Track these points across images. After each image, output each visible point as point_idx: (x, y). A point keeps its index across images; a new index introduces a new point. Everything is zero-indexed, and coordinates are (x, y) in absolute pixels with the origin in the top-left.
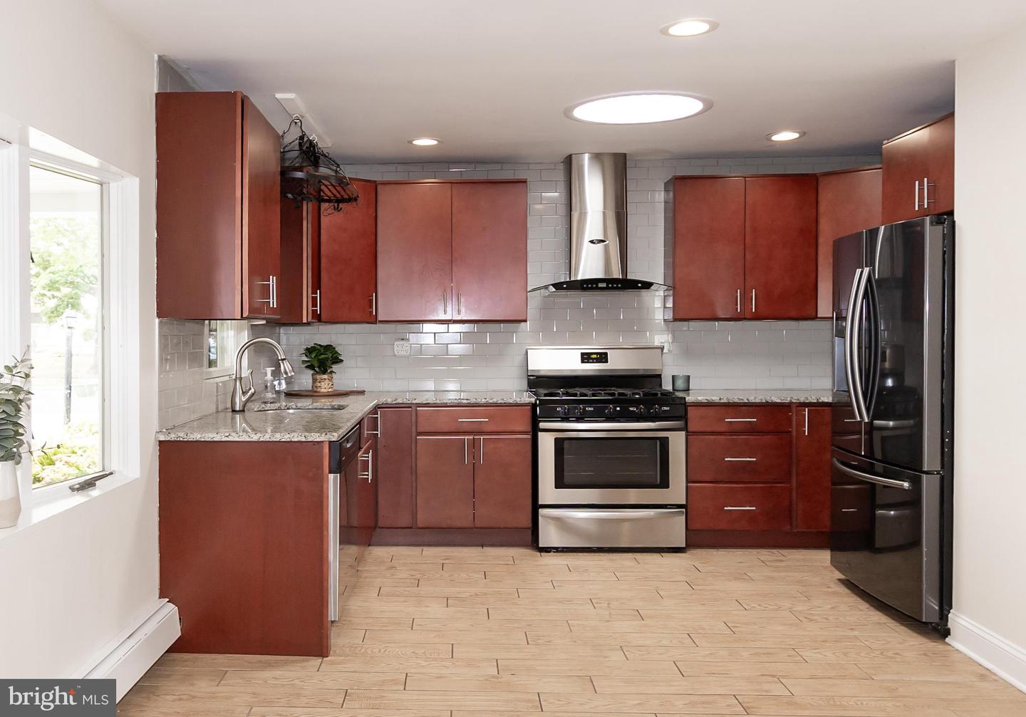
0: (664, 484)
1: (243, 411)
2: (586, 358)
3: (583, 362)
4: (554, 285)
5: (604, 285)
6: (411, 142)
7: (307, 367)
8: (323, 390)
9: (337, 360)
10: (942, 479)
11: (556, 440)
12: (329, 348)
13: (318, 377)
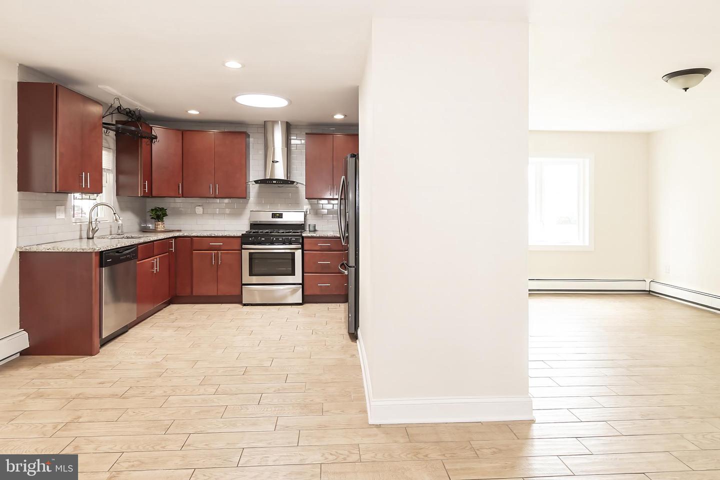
0: (293, 274)
1: (93, 238)
2: (274, 216)
3: (272, 218)
4: (255, 181)
5: (274, 182)
6: (187, 111)
7: (151, 218)
8: (159, 229)
9: (165, 215)
10: (355, 269)
11: (250, 253)
12: (162, 209)
13: (157, 223)
